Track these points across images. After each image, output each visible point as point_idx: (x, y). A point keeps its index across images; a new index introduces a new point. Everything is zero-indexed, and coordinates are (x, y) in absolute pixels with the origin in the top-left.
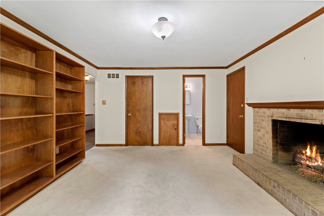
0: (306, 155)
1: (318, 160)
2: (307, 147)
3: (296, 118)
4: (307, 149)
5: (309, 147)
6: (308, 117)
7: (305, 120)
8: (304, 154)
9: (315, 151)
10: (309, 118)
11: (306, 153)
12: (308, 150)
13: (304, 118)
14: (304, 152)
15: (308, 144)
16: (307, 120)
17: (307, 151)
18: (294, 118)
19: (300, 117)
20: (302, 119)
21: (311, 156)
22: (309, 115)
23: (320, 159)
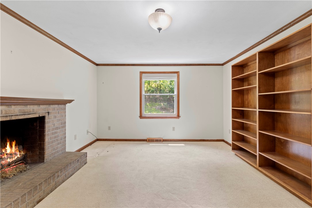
0: (7, 153)
1: (17, 153)
2: (7, 144)
3: (20, 115)
4: (6, 147)
5: (8, 144)
6: (30, 112)
7: (28, 115)
8: (4, 153)
9: (14, 147)
10: (32, 113)
11: (6, 151)
12: (8, 147)
13: (27, 114)
14: (4, 151)
15: (8, 140)
16: (30, 115)
17: (6, 148)
18: (17, 115)
19: (23, 113)
20: (25, 115)
21: (12, 152)
22: (31, 110)
23: (18, 152)
